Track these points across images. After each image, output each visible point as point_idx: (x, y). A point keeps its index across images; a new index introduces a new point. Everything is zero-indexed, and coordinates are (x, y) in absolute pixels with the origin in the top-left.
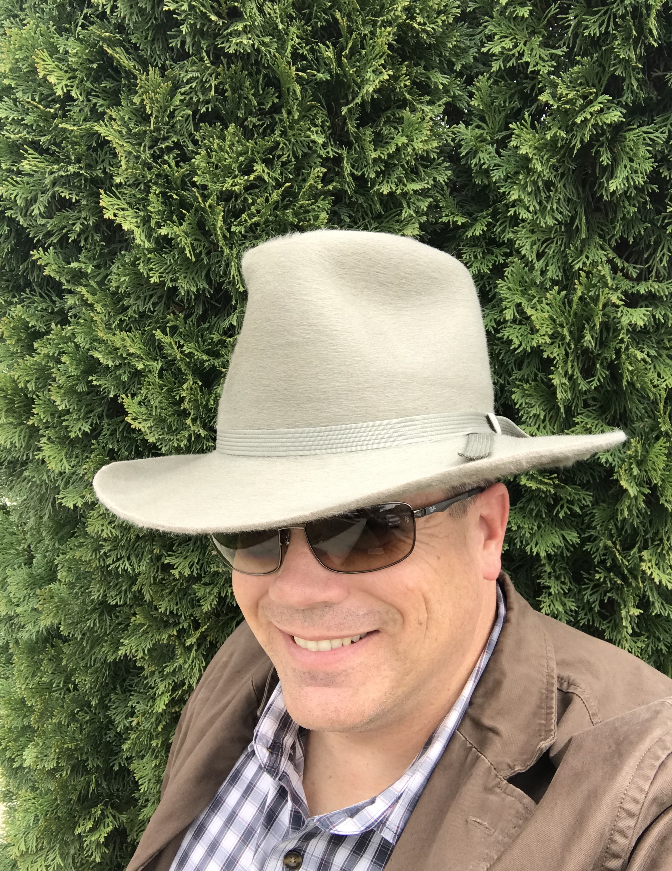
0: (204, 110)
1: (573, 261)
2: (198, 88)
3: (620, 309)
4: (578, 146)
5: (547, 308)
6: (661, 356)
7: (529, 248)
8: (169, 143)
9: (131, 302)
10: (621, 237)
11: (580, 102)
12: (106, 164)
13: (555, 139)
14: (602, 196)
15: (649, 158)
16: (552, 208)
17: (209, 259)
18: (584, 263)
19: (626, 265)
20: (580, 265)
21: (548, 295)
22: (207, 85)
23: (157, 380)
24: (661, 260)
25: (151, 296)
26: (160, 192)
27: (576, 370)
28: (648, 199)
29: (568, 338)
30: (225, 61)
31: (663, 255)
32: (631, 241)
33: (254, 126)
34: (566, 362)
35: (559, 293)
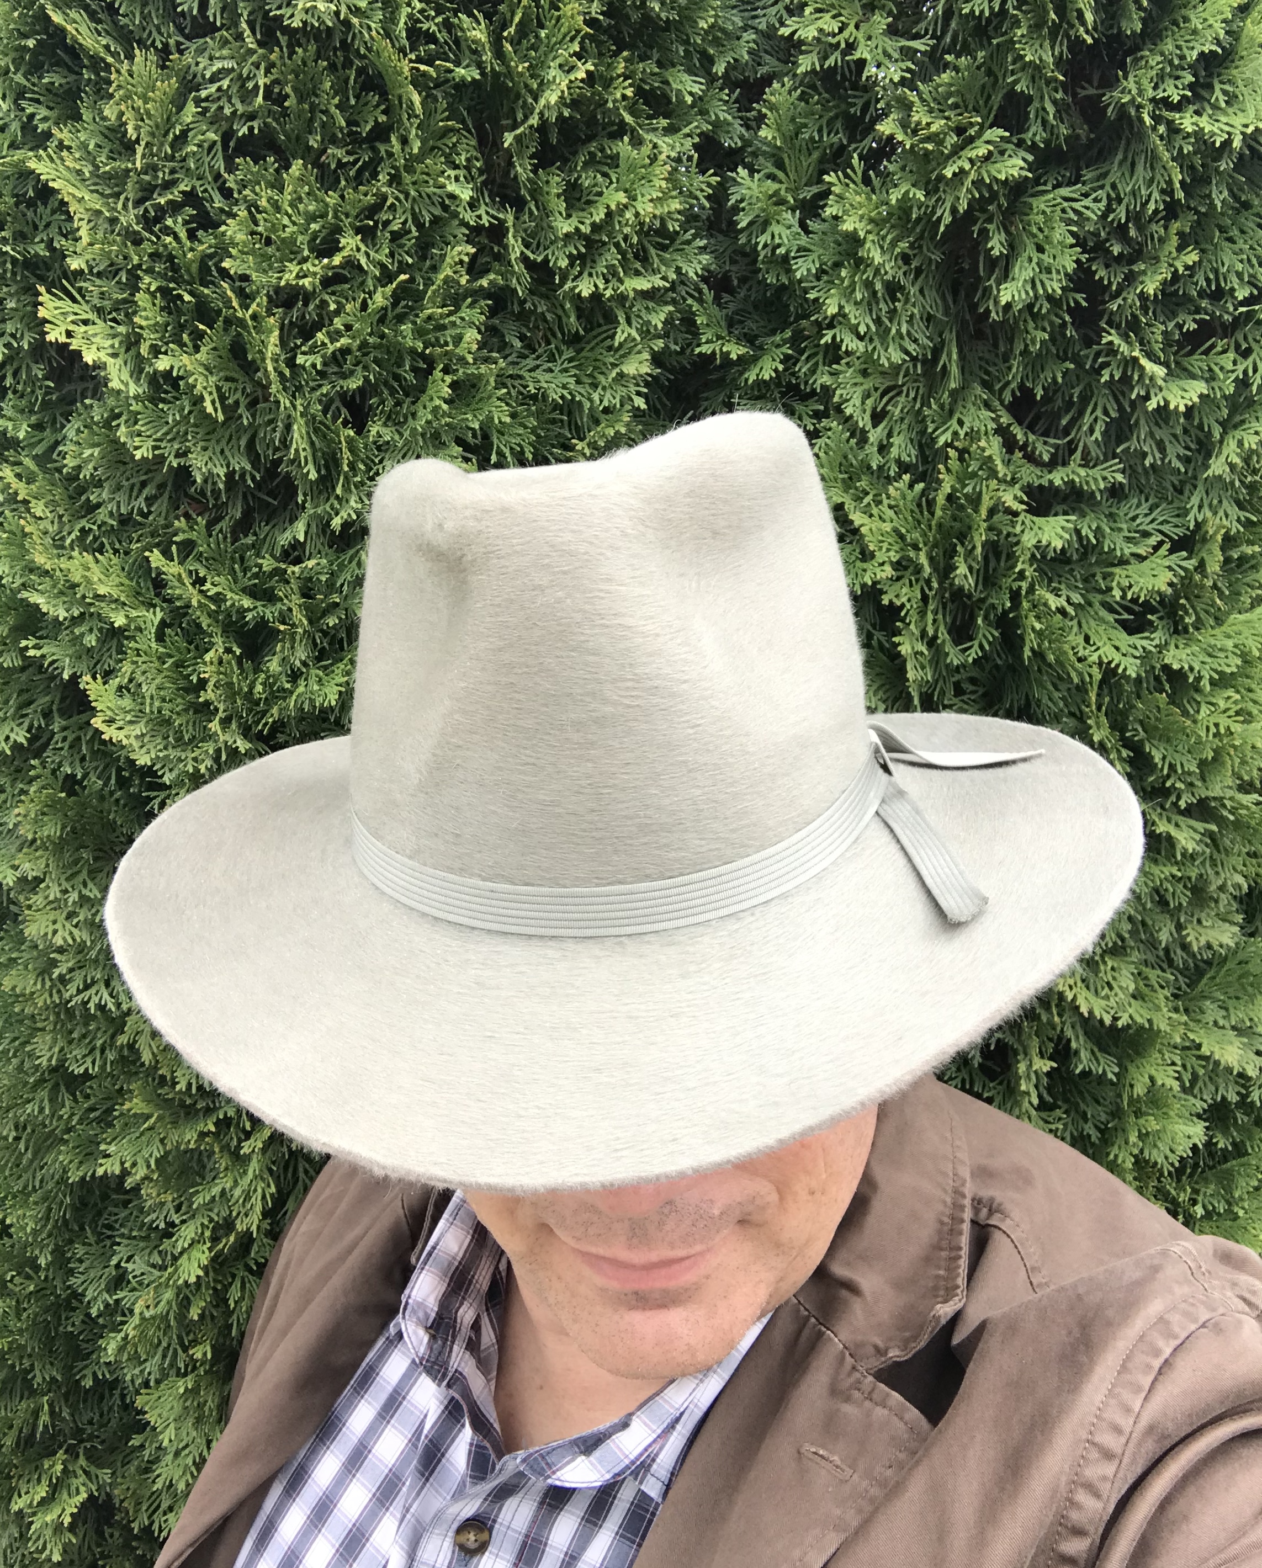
0: (244, 130)
1: (935, 431)
2: (235, 89)
3: (1020, 519)
4: (947, 219)
5: (890, 513)
6: (1090, 604)
7: (858, 403)
8: (174, 195)
9: (105, 495)
10: (1022, 386)
11: (952, 139)
12: (53, 232)
13: (905, 205)
14: (988, 311)
15: (1072, 246)
16: (898, 331)
17: (253, 416)
18: (955, 433)
19: (1032, 438)
20: (947, 437)
21: (891, 490)
22: (250, 85)
23: (154, 645)
24: (1092, 431)
25: (144, 484)
26: (159, 289)
27: (942, 628)
28: (1067, 318)
29: (927, 570)
30: (283, 40)
31: (1096, 420)
32: (1039, 393)
33: (340, 164)
34: (922, 613)
35: (911, 486)
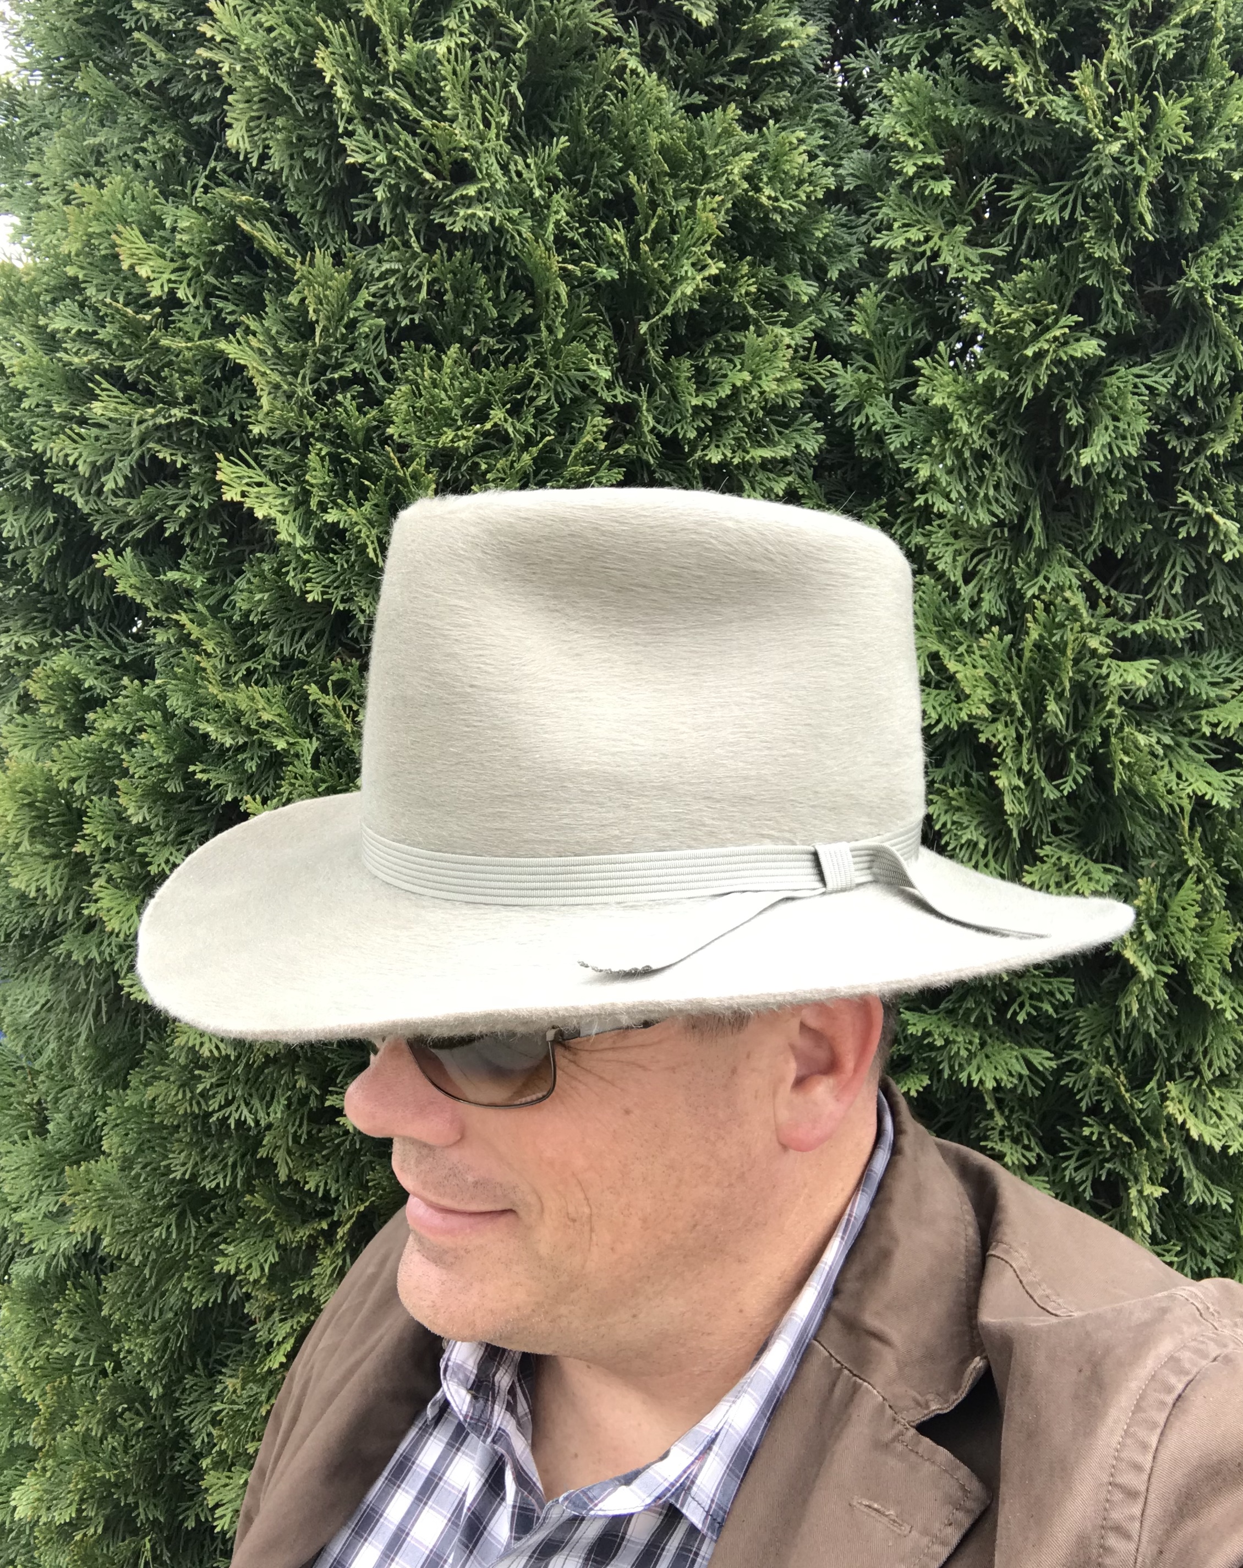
0: (406, 322)
1: (1022, 586)
2: (399, 287)
3: (1106, 662)
4: (1030, 394)
5: (983, 661)
6: (1178, 745)
7: (949, 560)
8: (346, 372)
9: (271, 637)
10: (1103, 547)
11: (1030, 328)
12: (235, 407)
13: (990, 385)
14: (1069, 476)
15: (1144, 414)
16: (986, 495)
18: (1042, 589)
19: (1113, 593)
20: (1035, 590)
21: (982, 641)
22: (414, 284)
23: (310, 770)
24: (1171, 586)
25: (304, 632)
26: (328, 454)
27: (1037, 767)
28: (1143, 484)
29: (1020, 710)
30: (444, 246)
31: (1175, 575)
32: (1120, 552)
33: (491, 351)
34: (1018, 753)
35: (1000, 639)
